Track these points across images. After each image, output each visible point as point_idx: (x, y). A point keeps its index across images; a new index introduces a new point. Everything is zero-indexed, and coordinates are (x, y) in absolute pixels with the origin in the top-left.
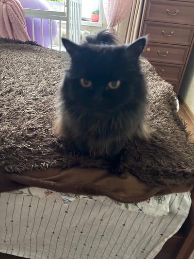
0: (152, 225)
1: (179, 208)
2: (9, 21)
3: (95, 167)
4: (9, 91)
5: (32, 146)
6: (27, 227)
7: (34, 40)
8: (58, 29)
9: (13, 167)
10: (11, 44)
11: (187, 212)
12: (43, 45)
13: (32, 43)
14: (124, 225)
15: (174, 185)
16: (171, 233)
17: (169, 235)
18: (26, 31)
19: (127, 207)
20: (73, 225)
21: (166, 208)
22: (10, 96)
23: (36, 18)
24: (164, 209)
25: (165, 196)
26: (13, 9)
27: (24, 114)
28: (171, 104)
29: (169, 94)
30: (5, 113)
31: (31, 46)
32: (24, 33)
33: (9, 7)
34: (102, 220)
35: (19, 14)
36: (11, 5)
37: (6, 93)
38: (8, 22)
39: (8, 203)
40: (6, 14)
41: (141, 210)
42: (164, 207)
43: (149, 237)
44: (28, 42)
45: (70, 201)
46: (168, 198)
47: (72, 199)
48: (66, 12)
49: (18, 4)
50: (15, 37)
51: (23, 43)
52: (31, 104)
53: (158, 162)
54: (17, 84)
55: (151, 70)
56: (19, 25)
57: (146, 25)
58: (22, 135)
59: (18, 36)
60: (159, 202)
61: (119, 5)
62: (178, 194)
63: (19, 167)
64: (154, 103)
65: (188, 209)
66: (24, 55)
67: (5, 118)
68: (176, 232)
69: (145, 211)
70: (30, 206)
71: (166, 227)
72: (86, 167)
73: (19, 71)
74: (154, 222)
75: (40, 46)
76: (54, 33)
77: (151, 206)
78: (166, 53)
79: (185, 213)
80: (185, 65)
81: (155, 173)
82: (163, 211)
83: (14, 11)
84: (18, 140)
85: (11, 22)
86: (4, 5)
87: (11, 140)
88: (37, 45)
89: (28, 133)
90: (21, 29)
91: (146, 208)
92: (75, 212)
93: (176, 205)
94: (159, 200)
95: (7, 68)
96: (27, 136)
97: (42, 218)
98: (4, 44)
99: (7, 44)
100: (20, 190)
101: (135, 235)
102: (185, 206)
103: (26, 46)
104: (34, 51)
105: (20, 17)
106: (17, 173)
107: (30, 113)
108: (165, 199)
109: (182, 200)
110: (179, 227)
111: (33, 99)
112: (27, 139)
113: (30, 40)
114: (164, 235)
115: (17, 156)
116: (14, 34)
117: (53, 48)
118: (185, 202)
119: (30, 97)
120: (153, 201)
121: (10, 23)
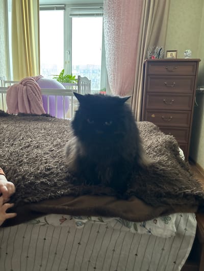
0: (164, 252)
1: (185, 229)
2: (28, 98)
3: (104, 194)
4: (28, 147)
5: (48, 180)
6: (41, 266)
7: (48, 113)
8: (70, 105)
9: (32, 199)
10: (28, 117)
11: (194, 232)
12: (56, 117)
13: (47, 115)
14: (136, 255)
15: (177, 205)
16: (183, 258)
17: (182, 261)
18: (42, 106)
19: (136, 229)
20: (86, 260)
21: (173, 227)
22: (29, 149)
23: (51, 96)
24: (171, 229)
25: (171, 216)
26: (32, 89)
27: (41, 160)
28: (174, 151)
29: (170, 142)
30: (25, 160)
31: (46, 117)
32: (40, 108)
33: (29, 88)
34: (114, 250)
35: (36, 93)
36: (31, 87)
37: (25, 147)
38: (27, 100)
39: (24, 237)
40: (26, 94)
41: (150, 232)
42: (170, 226)
43: (163, 267)
44: (43, 115)
45: (83, 223)
46: (174, 218)
47: (85, 221)
48: (77, 89)
49: (36, 85)
50: (32, 112)
51: (39, 115)
52: (48, 154)
53: (161, 187)
54: (35, 142)
55: (155, 129)
56: (36, 102)
57: (148, 96)
58: (40, 173)
59: (35, 111)
60: (166, 223)
61: (123, 82)
62: (182, 214)
63: (38, 198)
64: (156, 147)
65: (195, 229)
66: (40, 124)
67: (25, 163)
68: (187, 255)
69: (154, 232)
70: (45, 239)
71: (177, 252)
72: (96, 195)
73: (36, 134)
74: (165, 248)
75: (54, 117)
76: (67, 107)
77: (159, 228)
78: (170, 118)
79: (192, 233)
80: (190, 128)
81: (159, 196)
82: (171, 230)
83: (33, 91)
84: (37, 177)
85: (30, 99)
86: (25, 87)
87: (31, 177)
88: (52, 117)
89: (46, 171)
90: (38, 105)
91: (154, 229)
92: (88, 242)
93: (183, 226)
94: (165, 220)
95: (26, 132)
96: (45, 174)
97: (56, 254)
98: (23, 117)
99: (25, 117)
100: (37, 220)
101: (149, 267)
102: (192, 226)
103: (41, 117)
104: (49, 121)
105: (38, 96)
106: (35, 202)
107: (46, 159)
108: (171, 219)
109: (187, 220)
110: (190, 249)
111: (49, 151)
112: (45, 176)
113: (45, 113)
114: (177, 263)
115: (36, 189)
116: (32, 109)
117: (66, 119)
118: (190, 222)
119: (46, 149)
120: (160, 222)
121: (29, 101)
